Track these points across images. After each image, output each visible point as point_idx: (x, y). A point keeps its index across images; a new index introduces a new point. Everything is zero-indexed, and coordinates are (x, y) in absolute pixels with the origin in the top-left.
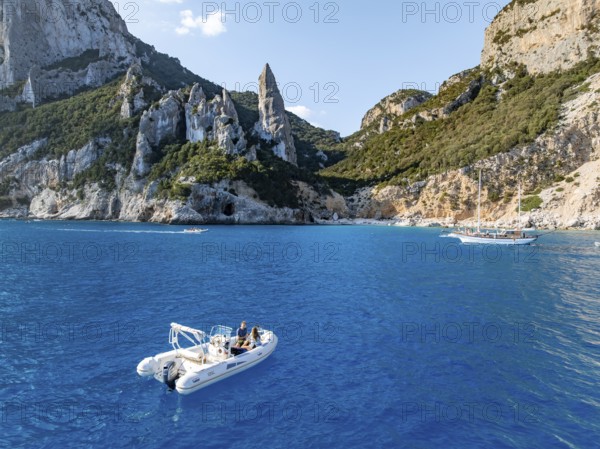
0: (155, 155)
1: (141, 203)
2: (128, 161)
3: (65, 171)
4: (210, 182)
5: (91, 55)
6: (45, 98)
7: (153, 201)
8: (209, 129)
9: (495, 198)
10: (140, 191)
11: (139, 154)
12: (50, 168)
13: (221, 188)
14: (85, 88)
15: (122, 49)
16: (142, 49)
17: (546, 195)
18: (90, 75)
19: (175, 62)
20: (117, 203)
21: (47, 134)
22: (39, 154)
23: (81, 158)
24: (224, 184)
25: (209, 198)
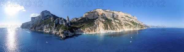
0: (56, 26)
1: (55, 31)
2: (53, 26)
3: (46, 27)
4: (65, 31)
5: (48, 15)
6: (44, 20)
7: (57, 32)
8: (62, 23)
9: (92, 30)
10: (55, 30)
11: (54, 25)
12: (45, 26)
13: (66, 31)
14: (47, 19)
15: (51, 15)
16: (52, 14)
17: (96, 30)
18: (48, 17)
19: (55, 15)
20: (52, 31)
21: (44, 23)
22: (44, 25)
23: (48, 26)
24: (67, 31)
25: (65, 33)
